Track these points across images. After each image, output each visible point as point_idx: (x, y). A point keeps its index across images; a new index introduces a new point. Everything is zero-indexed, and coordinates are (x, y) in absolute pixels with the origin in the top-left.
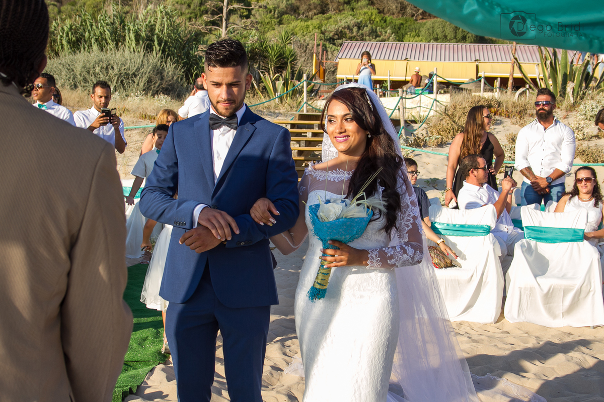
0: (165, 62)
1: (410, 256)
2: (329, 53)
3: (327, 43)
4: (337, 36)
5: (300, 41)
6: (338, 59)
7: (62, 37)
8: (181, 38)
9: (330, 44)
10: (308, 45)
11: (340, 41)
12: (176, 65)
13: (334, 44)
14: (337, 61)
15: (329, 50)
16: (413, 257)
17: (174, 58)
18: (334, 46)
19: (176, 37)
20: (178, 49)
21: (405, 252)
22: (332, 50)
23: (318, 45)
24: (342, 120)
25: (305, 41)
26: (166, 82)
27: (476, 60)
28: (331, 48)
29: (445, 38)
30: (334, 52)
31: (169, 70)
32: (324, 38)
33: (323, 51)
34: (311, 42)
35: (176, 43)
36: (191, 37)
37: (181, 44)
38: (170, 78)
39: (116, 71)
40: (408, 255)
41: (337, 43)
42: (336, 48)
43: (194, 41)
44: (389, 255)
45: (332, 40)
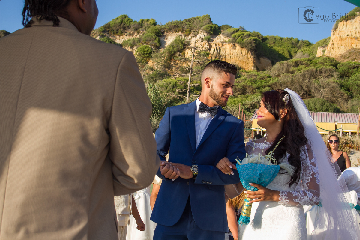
0: (153, 117)
1: (309, 198)
2: (247, 116)
3: (246, 111)
4: (251, 107)
5: (230, 109)
6: (253, 119)
8: (162, 103)
9: (248, 111)
10: (235, 111)
11: (253, 110)
12: (159, 118)
13: (250, 111)
14: (252, 120)
15: (247, 115)
16: (312, 199)
17: (157, 115)
18: (250, 113)
19: (159, 103)
20: (160, 109)
21: (306, 195)
22: (249, 115)
23: (241, 112)
25: (233, 109)
26: (153, 127)
27: (335, 122)
28: (248, 114)
29: (316, 110)
30: (250, 116)
31: (155, 121)
32: (244, 108)
33: (244, 115)
34: (236, 110)
35: (159, 106)
36: (168, 103)
37: (162, 107)
38: (155, 125)
40: (308, 197)
41: (251, 111)
42: (251, 114)
43: (169, 105)
44: (294, 196)
45: (248, 109)
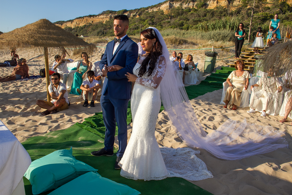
7: (210, 27)
24: (143, 40)
39: (222, 35)
40: (148, 83)
44: (143, 80)
